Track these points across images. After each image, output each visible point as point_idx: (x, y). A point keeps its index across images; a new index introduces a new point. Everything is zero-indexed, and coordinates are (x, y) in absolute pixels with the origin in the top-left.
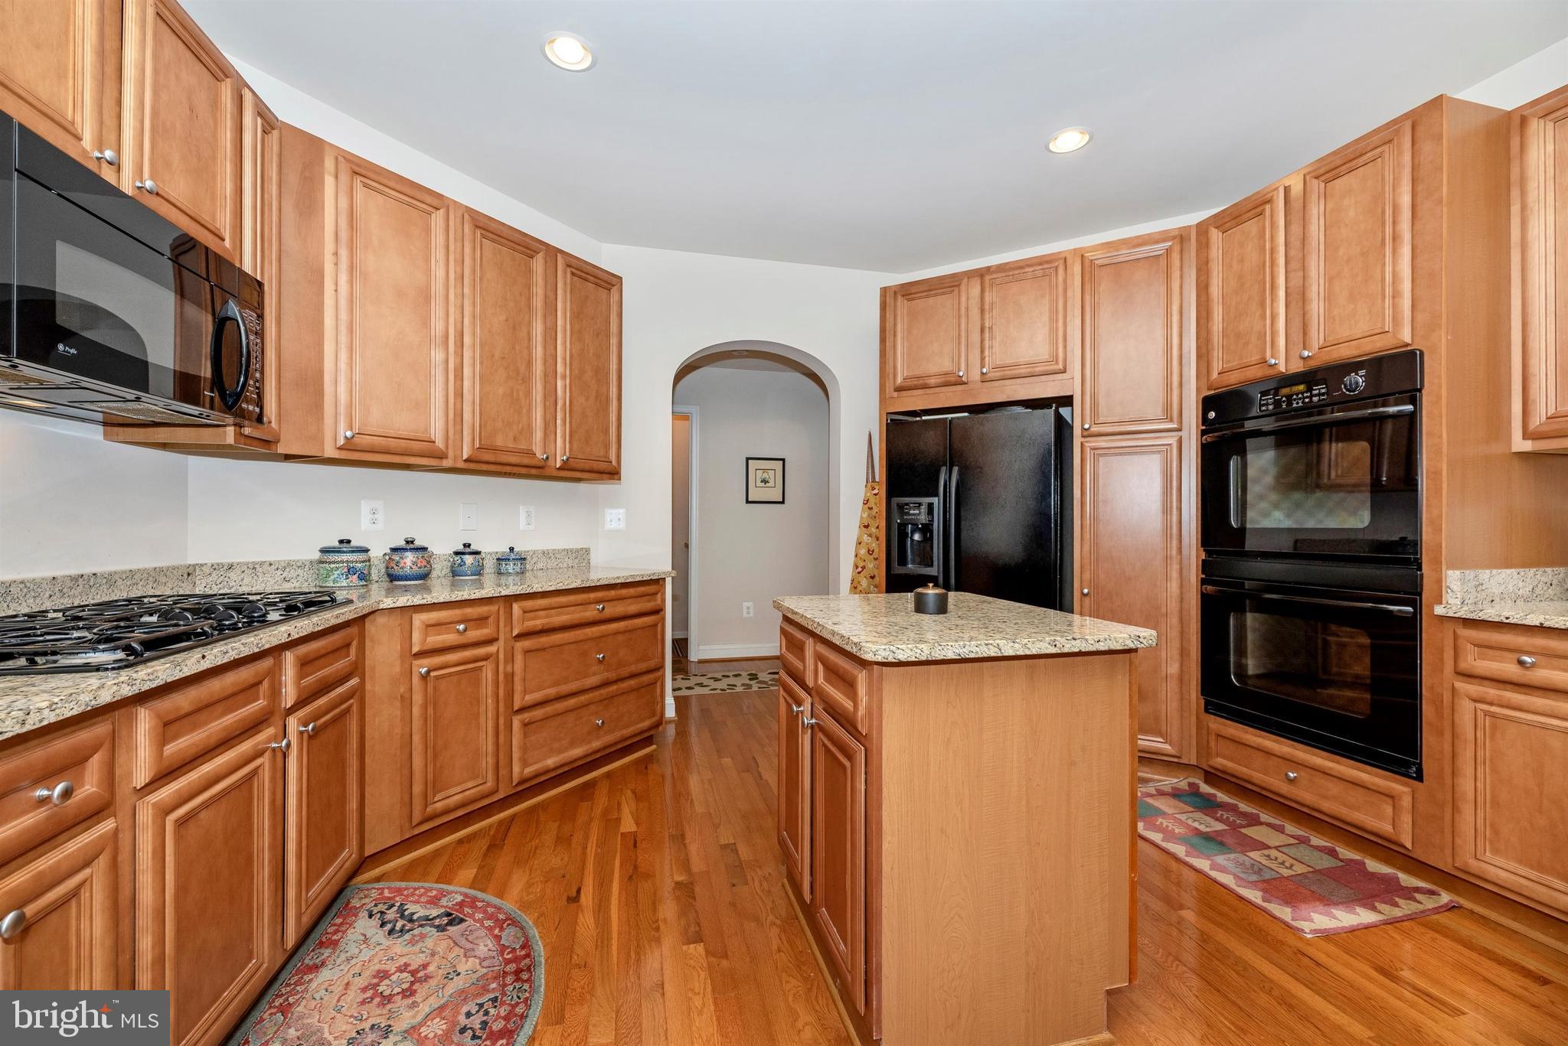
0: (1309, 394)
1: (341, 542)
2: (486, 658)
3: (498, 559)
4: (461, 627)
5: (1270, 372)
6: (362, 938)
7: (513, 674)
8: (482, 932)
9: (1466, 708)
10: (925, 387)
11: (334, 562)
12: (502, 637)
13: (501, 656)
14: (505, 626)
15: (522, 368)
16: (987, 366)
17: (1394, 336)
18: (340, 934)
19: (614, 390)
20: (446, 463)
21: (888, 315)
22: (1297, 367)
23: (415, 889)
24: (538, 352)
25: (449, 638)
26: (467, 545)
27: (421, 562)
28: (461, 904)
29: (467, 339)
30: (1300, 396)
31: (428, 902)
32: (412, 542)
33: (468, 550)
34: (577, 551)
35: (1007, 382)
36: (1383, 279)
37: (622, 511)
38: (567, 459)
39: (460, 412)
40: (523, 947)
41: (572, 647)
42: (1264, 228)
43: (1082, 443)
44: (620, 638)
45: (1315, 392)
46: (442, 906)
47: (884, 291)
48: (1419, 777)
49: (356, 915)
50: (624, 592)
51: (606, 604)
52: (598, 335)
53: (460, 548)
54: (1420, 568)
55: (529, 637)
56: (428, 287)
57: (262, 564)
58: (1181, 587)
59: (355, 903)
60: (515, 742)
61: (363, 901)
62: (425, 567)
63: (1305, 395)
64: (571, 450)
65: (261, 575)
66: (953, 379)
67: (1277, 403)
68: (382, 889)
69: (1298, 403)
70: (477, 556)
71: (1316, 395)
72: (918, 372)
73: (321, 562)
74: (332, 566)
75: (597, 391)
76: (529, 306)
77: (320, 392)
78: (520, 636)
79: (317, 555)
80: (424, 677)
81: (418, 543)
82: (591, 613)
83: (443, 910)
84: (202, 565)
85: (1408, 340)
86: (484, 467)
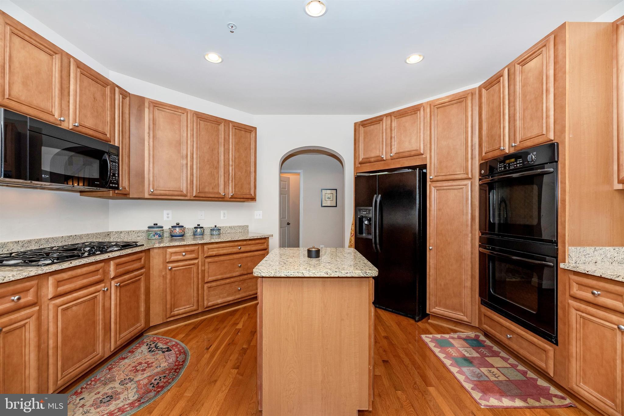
0: (516, 163)
1: (154, 224)
2: (193, 264)
3: (211, 230)
4: (184, 254)
5: (503, 153)
6: (141, 351)
7: (204, 270)
8: (174, 355)
9: (573, 312)
10: (370, 162)
11: (151, 231)
12: (200, 257)
13: (200, 264)
14: (202, 253)
15: (216, 164)
16: (393, 153)
17: (546, 136)
18: (136, 349)
19: (252, 169)
20: (186, 198)
21: (357, 134)
22: (512, 151)
23: (164, 339)
24: (222, 158)
25: (180, 257)
26: (199, 225)
27: (180, 231)
28: (173, 345)
29: (195, 156)
30: (513, 164)
31: (165, 343)
32: (179, 224)
33: (199, 227)
34: (243, 226)
35: (401, 159)
36: (542, 110)
37: (261, 211)
38: (233, 195)
39: (192, 180)
40: (182, 362)
41: (228, 261)
42: (500, 87)
43: (430, 184)
44: (249, 259)
45: (518, 162)
46: (168, 345)
47: (355, 124)
48: (557, 344)
49: (143, 344)
50: (250, 242)
51: (242, 247)
52: (246, 150)
53: (196, 226)
54: (557, 246)
55: (210, 258)
56: (180, 140)
57: (131, 231)
58: (472, 248)
59: (145, 341)
60: (205, 293)
61: (148, 340)
62: (182, 233)
63: (515, 163)
64: (235, 191)
65: (130, 235)
66: (379, 158)
67: (505, 167)
68: (154, 337)
69: (512, 167)
70: (201, 229)
71: (518, 164)
72: (367, 156)
73: (148, 231)
74: (150, 232)
75: (246, 170)
76: (218, 142)
77: (143, 178)
78: (207, 257)
79: (147, 229)
80: (171, 270)
81: (180, 224)
82: (235, 250)
83: (167, 346)
84: (113, 232)
85: (553, 139)
86: (201, 199)
